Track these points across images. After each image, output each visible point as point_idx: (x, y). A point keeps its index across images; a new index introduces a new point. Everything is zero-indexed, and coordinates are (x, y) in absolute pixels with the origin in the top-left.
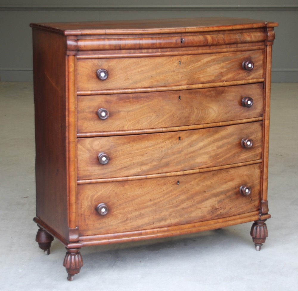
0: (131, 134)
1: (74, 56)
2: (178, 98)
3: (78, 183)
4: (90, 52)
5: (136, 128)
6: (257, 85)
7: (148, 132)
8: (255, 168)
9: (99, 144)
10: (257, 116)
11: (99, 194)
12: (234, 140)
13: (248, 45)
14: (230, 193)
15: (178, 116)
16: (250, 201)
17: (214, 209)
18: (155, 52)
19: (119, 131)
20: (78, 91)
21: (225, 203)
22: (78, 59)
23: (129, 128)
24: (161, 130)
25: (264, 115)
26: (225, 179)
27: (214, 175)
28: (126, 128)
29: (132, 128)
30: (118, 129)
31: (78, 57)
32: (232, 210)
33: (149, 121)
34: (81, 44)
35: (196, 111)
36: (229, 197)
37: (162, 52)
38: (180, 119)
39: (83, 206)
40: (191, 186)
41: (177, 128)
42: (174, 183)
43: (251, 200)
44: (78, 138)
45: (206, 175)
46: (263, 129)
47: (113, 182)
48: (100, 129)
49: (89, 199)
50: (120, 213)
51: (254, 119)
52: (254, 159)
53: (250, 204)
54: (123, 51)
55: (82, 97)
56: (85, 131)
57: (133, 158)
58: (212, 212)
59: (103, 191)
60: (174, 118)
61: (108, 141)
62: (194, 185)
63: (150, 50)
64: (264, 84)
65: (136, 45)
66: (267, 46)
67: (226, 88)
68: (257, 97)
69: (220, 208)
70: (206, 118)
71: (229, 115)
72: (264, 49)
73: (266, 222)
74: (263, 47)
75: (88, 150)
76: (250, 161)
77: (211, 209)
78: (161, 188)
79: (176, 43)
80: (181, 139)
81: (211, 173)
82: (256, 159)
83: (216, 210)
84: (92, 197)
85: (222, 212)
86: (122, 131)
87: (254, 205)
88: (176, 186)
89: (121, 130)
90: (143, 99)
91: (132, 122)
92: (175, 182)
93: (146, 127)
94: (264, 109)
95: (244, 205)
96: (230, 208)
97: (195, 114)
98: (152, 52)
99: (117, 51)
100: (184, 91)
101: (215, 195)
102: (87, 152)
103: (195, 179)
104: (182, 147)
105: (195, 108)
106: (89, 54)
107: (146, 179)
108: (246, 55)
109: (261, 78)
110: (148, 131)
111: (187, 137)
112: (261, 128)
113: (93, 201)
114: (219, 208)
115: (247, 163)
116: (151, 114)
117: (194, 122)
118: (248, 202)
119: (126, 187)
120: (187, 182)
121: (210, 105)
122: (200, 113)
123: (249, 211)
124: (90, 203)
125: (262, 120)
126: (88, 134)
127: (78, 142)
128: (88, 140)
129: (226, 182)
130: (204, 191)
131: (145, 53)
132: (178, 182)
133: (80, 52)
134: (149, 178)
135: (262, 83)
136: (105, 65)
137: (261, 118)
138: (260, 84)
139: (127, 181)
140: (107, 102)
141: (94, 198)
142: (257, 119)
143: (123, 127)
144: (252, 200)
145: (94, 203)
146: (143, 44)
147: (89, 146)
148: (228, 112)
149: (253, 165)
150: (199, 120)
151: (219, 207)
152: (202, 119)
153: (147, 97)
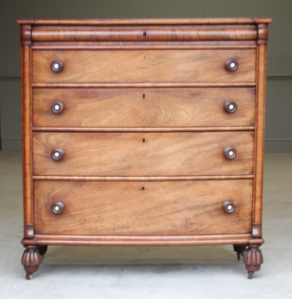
0: (89, 131)
1: (29, 46)
2: (143, 96)
3: (33, 178)
4: (46, 43)
5: (94, 126)
6: (245, 89)
7: (107, 131)
8: (244, 184)
9: (55, 140)
10: (247, 125)
11: (56, 192)
12: (214, 148)
13: (233, 43)
14: (209, 208)
15: (142, 116)
16: (238, 221)
17: (188, 223)
18: (115, 45)
19: (76, 127)
20: (33, 83)
21: (203, 218)
22: (33, 50)
23: (87, 125)
24: (121, 129)
25: (256, 124)
26: (203, 192)
27: (188, 185)
28: (83, 124)
29: (90, 125)
30: (75, 125)
31: (34, 47)
32: (212, 228)
33: (108, 118)
34: (36, 34)
35: (164, 112)
36: (209, 212)
37: (123, 45)
38: (145, 119)
39: (40, 203)
40: (159, 194)
41: (140, 129)
42: (138, 189)
43: (238, 219)
44: (33, 131)
45: (178, 184)
46: (255, 140)
47: (69, 180)
48: (56, 124)
49: (46, 196)
50: (77, 214)
51: (241, 128)
52: (242, 174)
53: (237, 224)
54: (80, 43)
55: (38, 90)
56: (41, 125)
57: (90, 157)
58: (185, 226)
59: (60, 189)
60: (137, 117)
61: (64, 137)
62: (162, 194)
63: (110, 43)
64: (255, 89)
65: (92, 36)
66: (259, 45)
67: (203, 89)
68: (246, 103)
69: (197, 223)
70: (176, 120)
71: (208, 119)
72: (256, 49)
73: (260, 248)
74: (255, 46)
75: (44, 145)
76: (237, 175)
77: (184, 223)
78: (123, 193)
79: (138, 36)
80: (145, 141)
81: (185, 183)
82: (244, 173)
83: (191, 225)
84: (49, 194)
85: (199, 228)
86: (79, 127)
87: (244, 227)
88: (141, 192)
89: (78, 125)
90: (101, 94)
91: (90, 119)
92: (140, 188)
93: (105, 125)
94: (256, 118)
95: (230, 224)
96: (210, 225)
97: (163, 115)
98: (112, 45)
99: (74, 43)
100: (149, 89)
101: (191, 209)
102: (43, 147)
103: (164, 187)
104: (147, 151)
105: (162, 109)
106: (45, 45)
107: (105, 180)
108: (231, 54)
109: (252, 82)
110: (107, 129)
111: (153, 140)
112: (251, 139)
113: (50, 199)
114: (194, 224)
115: (232, 177)
116: (110, 112)
117: (162, 124)
118: (235, 221)
119: (85, 187)
120: (153, 190)
121: (182, 107)
122: (170, 115)
123: (236, 232)
124: (46, 201)
125: (254, 130)
126: (44, 129)
127: (33, 136)
128: (44, 135)
129: (204, 195)
130: (175, 202)
131: (104, 45)
132: (143, 188)
133: (36, 43)
134: (108, 180)
135: (254, 88)
136: (61, 56)
137: (251, 128)
138: (250, 89)
139: (84, 181)
140: (63, 95)
141: (51, 195)
142: (246, 128)
143: (80, 123)
144: (240, 219)
145: (50, 201)
146: (99, 36)
147: (44, 141)
148: (207, 117)
149: (242, 181)
150: (167, 123)
151: (195, 222)
152: (172, 121)
153: (106, 94)
